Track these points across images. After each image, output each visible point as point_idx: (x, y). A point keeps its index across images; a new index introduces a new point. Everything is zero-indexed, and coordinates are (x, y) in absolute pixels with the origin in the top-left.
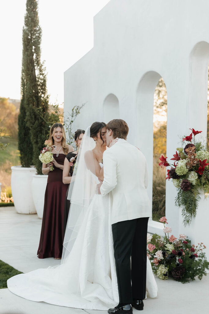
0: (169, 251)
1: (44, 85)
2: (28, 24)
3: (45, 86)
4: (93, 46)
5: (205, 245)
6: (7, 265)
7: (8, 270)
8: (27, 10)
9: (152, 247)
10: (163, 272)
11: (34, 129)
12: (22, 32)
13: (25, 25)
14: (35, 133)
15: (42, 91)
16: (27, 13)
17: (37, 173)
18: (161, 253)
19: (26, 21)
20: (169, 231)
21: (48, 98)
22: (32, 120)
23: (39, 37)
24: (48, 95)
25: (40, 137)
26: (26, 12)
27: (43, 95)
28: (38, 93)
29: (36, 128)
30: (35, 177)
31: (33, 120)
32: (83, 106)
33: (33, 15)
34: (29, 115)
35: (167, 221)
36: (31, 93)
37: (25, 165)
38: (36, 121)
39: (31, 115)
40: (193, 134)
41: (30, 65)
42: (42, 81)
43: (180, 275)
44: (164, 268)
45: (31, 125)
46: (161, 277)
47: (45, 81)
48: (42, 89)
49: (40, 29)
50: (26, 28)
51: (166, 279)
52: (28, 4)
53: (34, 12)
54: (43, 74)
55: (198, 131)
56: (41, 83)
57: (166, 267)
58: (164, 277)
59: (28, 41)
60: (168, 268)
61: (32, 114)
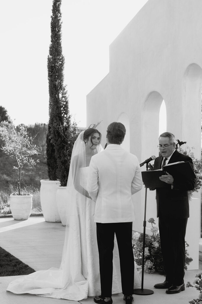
0: (155, 248)
1: (66, 106)
2: (52, 54)
3: (67, 108)
4: (109, 72)
5: (188, 244)
6: (17, 259)
7: (17, 264)
8: (52, 41)
9: (139, 244)
10: (149, 267)
11: (58, 145)
12: (47, 60)
13: (50, 54)
14: (58, 149)
15: (64, 111)
16: (52, 43)
17: (61, 185)
18: (148, 249)
19: (50, 51)
20: (156, 230)
21: (69, 118)
22: (55, 137)
23: (62, 65)
24: (70, 116)
25: (63, 152)
26: (50, 43)
27: (65, 116)
28: (61, 113)
29: (59, 145)
30: (59, 188)
31: (57, 137)
32: (98, 124)
33: (57, 45)
34: (53, 133)
35: (154, 221)
36: (54, 114)
37: (53, 179)
38: (59, 138)
39: (54, 133)
40: (178, 144)
41: (53, 89)
42: (65, 103)
43: (163, 269)
44: (150, 263)
45: (55, 142)
46: (147, 271)
47: (67, 103)
48: (65, 110)
49: (63, 58)
50: (50, 57)
51: (152, 273)
52: (53, 36)
53: (57, 43)
54: (65, 97)
55: (182, 142)
56: (63, 104)
57: (152, 262)
58: (149, 271)
59: (53, 68)
60: (153, 263)
61: (56, 132)
